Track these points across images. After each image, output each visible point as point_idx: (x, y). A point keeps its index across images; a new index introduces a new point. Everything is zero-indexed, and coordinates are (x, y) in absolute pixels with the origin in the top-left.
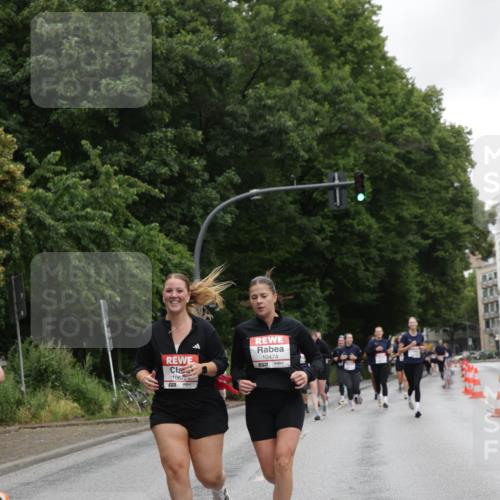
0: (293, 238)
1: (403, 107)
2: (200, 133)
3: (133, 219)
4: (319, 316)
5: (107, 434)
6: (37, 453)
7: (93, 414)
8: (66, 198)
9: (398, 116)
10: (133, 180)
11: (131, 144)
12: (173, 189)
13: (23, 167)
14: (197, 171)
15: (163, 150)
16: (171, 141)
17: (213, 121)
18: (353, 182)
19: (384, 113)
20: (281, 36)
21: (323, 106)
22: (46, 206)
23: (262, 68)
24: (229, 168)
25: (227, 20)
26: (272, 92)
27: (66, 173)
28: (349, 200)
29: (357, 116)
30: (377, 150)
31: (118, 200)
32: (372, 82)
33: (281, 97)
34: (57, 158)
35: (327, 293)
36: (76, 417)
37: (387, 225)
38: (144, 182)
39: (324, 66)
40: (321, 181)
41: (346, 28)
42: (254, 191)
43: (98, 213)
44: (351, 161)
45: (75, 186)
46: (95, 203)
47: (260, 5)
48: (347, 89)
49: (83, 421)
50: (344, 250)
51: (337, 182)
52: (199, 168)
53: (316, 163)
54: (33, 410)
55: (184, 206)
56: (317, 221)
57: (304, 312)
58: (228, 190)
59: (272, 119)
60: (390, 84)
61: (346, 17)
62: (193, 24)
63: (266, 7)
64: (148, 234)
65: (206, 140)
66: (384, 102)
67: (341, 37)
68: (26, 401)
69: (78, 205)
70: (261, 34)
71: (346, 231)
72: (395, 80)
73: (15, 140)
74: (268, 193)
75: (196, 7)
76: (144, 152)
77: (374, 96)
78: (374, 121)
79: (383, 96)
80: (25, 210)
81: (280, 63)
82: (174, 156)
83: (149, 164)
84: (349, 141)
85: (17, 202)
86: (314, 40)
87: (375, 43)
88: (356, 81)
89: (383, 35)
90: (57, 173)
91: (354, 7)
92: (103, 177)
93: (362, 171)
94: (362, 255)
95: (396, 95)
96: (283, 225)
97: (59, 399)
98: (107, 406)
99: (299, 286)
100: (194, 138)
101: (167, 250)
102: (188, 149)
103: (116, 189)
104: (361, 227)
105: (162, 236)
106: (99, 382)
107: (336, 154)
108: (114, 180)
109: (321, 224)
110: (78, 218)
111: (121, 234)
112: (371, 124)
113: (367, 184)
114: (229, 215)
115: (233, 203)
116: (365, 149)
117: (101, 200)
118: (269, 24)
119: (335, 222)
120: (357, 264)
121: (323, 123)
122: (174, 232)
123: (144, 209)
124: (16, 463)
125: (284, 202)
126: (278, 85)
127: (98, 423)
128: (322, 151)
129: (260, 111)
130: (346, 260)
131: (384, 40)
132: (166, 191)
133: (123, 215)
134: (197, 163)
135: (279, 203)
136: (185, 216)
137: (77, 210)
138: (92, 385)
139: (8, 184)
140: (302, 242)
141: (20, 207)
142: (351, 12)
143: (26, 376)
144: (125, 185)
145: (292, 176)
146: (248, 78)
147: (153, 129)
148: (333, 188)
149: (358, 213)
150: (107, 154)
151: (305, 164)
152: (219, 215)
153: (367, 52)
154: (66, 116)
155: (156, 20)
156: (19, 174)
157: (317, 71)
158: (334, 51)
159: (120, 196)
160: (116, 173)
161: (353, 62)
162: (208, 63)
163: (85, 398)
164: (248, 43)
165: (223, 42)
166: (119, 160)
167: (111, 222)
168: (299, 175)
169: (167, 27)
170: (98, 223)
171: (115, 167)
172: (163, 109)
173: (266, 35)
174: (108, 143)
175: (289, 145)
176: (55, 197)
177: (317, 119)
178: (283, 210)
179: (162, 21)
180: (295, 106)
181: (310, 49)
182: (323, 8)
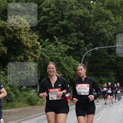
0: (106, 60)
2: (83, 34)
3: (66, 55)
4: (112, 79)
6: (42, 112)
10: (66, 45)
11: (66, 37)
12: (76, 48)
13: (40, 43)
15: (74, 38)
16: (76, 36)
17: (86, 31)
20: (104, 10)
21: (115, 27)
22: (45, 52)
23: (99, 18)
24: (90, 42)
25: (90, 6)
26: (101, 24)
27: (50, 44)
31: (62, 50)
33: (104, 25)
34: (48, 40)
35: (115, 73)
39: (115, 17)
40: (114, 45)
41: (121, 7)
42: (96, 48)
43: (57, 53)
45: (52, 47)
46: (57, 51)
48: (121, 23)
50: (119, 62)
51: (118, 46)
52: (82, 42)
53: (112, 41)
54: (41, 102)
55: (79, 52)
57: (109, 78)
58: (90, 48)
59: (101, 30)
62: (81, 7)
63: (100, 2)
64: (70, 59)
65: (85, 35)
67: (119, 9)
68: (40, 100)
69: (53, 52)
70: (99, 9)
73: (38, 36)
74: (100, 49)
75: (83, 3)
76: (69, 39)
80: (40, 53)
81: (104, 16)
82: (76, 40)
83: (70, 42)
85: (39, 51)
86: (112, 10)
90: (48, 44)
92: (59, 45)
96: (103, 56)
99: (108, 72)
100: (81, 35)
101: (74, 62)
102: (80, 38)
103: (62, 48)
105: (73, 59)
108: (61, 45)
109: (113, 56)
110: (53, 55)
111: (63, 59)
114: (90, 54)
115: (91, 51)
117: (58, 51)
118: (101, 7)
122: (76, 58)
123: (69, 53)
124: (37, 115)
125: (104, 51)
126: (103, 22)
128: (114, 38)
129: (98, 28)
130: (120, 65)
132: (74, 48)
133: (64, 54)
134: (82, 41)
135: (103, 51)
136: (79, 54)
137: (52, 53)
139: (36, 47)
140: (108, 61)
141: (39, 52)
142: (122, 3)
144: (64, 47)
145: (106, 44)
146: (95, 20)
147: (71, 33)
150: (60, 39)
151: (109, 41)
152: (87, 54)
154: (50, 30)
157: (113, 18)
158: (118, 13)
159: (63, 49)
160: (62, 44)
161: (122, 15)
162: (86, 16)
164: (96, 11)
165: (89, 11)
166: (63, 41)
167: (61, 56)
168: (108, 44)
169: (76, 8)
170: (57, 56)
171: (62, 43)
172: (74, 28)
173: (100, 10)
174: (60, 37)
175: (105, 36)
176: (47, 50)
177: (113, 30)
178: (104, 53)
179: (74, 7)
180: (107, 27)
181: (111, 13)
182: (115, 2)
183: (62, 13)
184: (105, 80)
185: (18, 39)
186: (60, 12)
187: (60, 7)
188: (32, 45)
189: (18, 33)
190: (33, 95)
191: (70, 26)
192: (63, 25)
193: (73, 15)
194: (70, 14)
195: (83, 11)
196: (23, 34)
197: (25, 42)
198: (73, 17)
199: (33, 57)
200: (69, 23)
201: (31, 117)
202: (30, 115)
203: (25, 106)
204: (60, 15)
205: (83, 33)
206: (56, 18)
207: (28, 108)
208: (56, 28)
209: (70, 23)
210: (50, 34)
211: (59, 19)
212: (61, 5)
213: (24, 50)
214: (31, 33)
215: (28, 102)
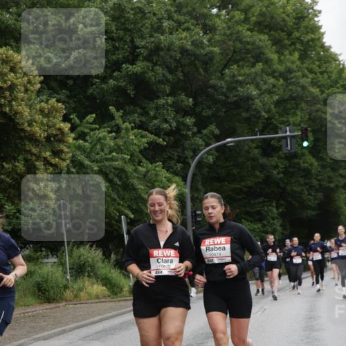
0: (256, 172)
1: (337, 81)
2: (191, 100)
3: (144, 160)
4: (274, 226)
5: (126, 308)
6: (78, 321)
7: (116, 294)
8: (98, 147)
9: (332, 87)
10: (144, 133)
11: (143, 108)
12: (172, 139)
13: (69, 125)
14: (188, 126)
15: (165, 112)
16: (170, 106)
17: (201, 92)
18: (300, 133)
19: (323, 85)
20: (249, 33)
21: (279, 81)
22: (85, 152)
23: (235, 55)
24: (212, 124)
25: (210, 22)
26: (242, 72)
27: (99, 130)
28: (297, 146)
29: (303, 88)
30: (317, 111)
31: (134, 147)
32: (314, 64)
33: (249, 75)
34: (93, 119)
35: (280, 210)
36: (104, 297)
37: (325, 163)
38: (152, 134)
39: (280, 53)
40: (277, 133)
41: (296, 26)
42: (229, 140)
43: (120, 156)
44: (299, 119)
45: (105, 138)
46: (118, 149)
47: (234, 11)
48: (296, 69)
49: (109, 299)
50: (293, 180)
51: (288, 133)
52: (190, 124)
54: (75, 292)
55: (179, 150)
56: (274, 160)
57: (264, 224)
58: (210, 139)
59: (242, 90)
60: (328, 65)
61: (296, 18)
62: (186, 25)
63: (239, 13)
64: (154, 170)
65: (196, 104)
66: (323, 77)
67: (292, 32)
68: (70, 286)
70: (235, 32)
71: (294, 167)
72: (331, 62)
73: (64, 107)
74: (239, 141)
75: (190, 13)
76: (152, 113)
77: (316, 74)
78: (315, 91)
79: (322, 73)
80: (71, 155)
81: (248, 52)
82: (173, 116)
83: (155, 122)
84: (297, 105)
85: (66, 150)
86: (272, 35)
87: (317, 37)
88: (303, 63)
89: (322, 30)
90: (95, 129)
91: (301, 12)
92: (123, 131)
93: (306, 126)
94: (306, 184)
95: (331, 73)
96: (249, 163)
97: (93, 284)
98: (126, 289)
99: (261, 205)
100: (186, 103)
101: (168, 180)
102: (182, 111)
103: (133, 139)
104: (306, 165)
105: (164, 171)
106: (120, 272)
107: (287, 114)
108: (131, 133)
109: (277, 163)
110: (107, 160)
111: (136, 170)
112: (313, 93)
113: (310, 135)
114: (211, 157)
115: (214, 148)
116: (308, 111)
117: (122, 147)
118: (240, 25)
119: (286, 162)
120: (302, 190)
121: (278, 93)
122: (172, 168)
123: (152, 152)
124: (64, 328)
125: (250, 148)
126: (247, 66)
127: (120, 301)
128: (277, 112)
129: (233, 85)
130: (295, 188)
131: (323, 34)
132: (167, 140)
133: (138, 157)
134: (189, 121)
135: (246, 148)
136: (179, 157)
137: (106, 154)
138: (115, 274)
139: (60, 137)
140: (263, 175)
141: (68, 153)
142: (300, 15)
143: (70, 269)
144: (139, 137)
145: (256, 129)
146: (225, 62)
147: (158, 97)
148: (285, 138)
149: (303, 155)
150: (126, 116)
151: (265, 121)
152: (204, 156)
153: (311, 43)
154: (98, 90)
155: (162, 23)
156: (66, 130)
157: (274, 57)
158: (286, 42)
159: (135, 144)
160: (133, 128)
161: (300, 50)
162: (197, 52)
163: (110, 284)
164: (225, 37)
165: (208, 37)
166: (134, 120)
167: (129, 162)
168: (261, 128)
169: (169, 28)
170: (120, 163)
171: (132, 124)
172: (165, 84)
173: (238, 32)
174: (127, 108)
175: (254, 108)
176: (91, 146)
177: (274, 90)
178: (249, 153)
179: (166, 24)
180: (259, 81)
181: (270, 42)
182: (279, 13)
183: (132, 41)
184: (254, 229)
185: (5, 113)
186: (125, 39)
187: (124, 24)
188: (47, 131)
189: (5, 98)
190: (50, 274)
191: (153, 78)
192: (135, 74)
193: (163, 45)
194: (153, 44)
195: (191, 36)
196: (22, 101)
197: (27, 122)
198: (162, 53)
199: (51, 165)
200: (153, 70)
201: (45, 334)
202: (43, 329)
203: (28, 304)
204: (127, 46)
205: (190, 97)
206: (114, 54)
207: (38, 308)
208: (114, 84)
209: (155, 68)
210: (98, 101)
211: (124, 57)
212: (129, 18)
213: (25, 145)
214: (44, 98)
215: (37, 292)
